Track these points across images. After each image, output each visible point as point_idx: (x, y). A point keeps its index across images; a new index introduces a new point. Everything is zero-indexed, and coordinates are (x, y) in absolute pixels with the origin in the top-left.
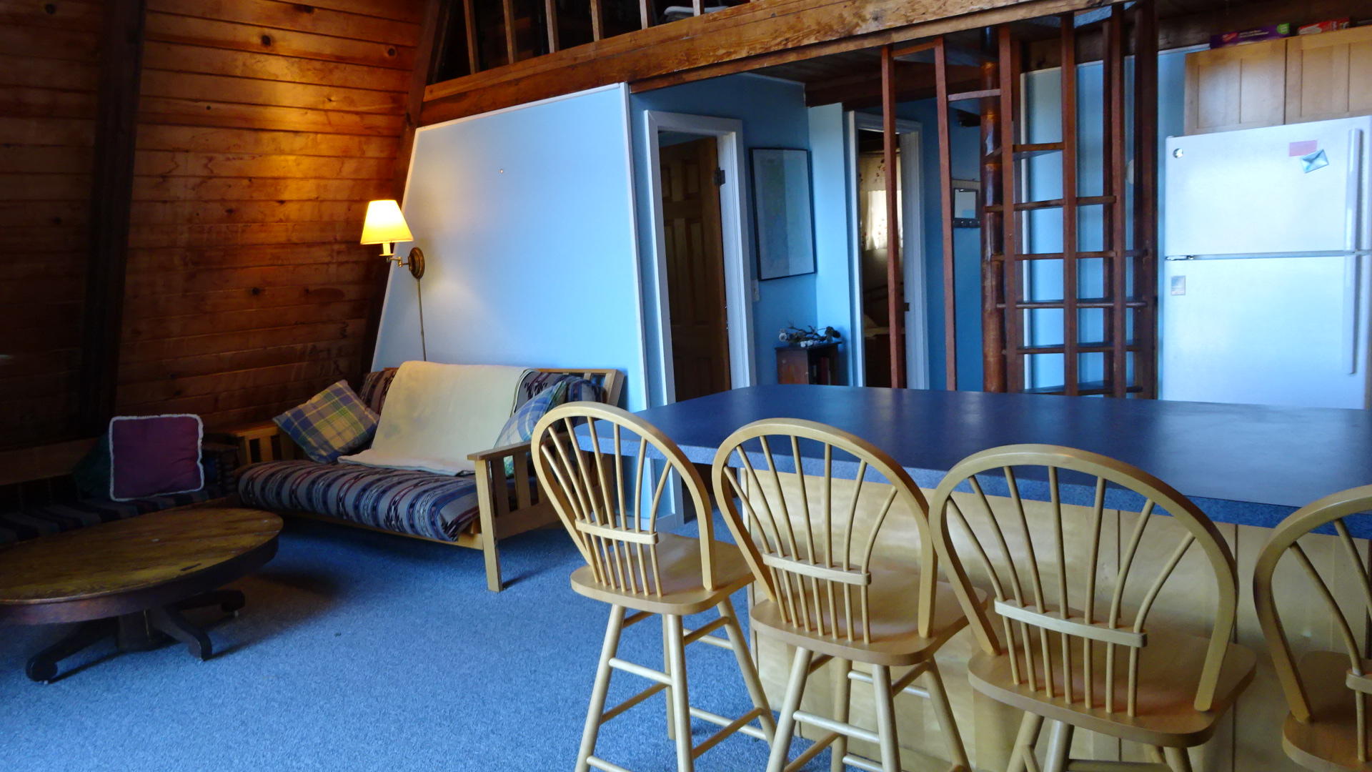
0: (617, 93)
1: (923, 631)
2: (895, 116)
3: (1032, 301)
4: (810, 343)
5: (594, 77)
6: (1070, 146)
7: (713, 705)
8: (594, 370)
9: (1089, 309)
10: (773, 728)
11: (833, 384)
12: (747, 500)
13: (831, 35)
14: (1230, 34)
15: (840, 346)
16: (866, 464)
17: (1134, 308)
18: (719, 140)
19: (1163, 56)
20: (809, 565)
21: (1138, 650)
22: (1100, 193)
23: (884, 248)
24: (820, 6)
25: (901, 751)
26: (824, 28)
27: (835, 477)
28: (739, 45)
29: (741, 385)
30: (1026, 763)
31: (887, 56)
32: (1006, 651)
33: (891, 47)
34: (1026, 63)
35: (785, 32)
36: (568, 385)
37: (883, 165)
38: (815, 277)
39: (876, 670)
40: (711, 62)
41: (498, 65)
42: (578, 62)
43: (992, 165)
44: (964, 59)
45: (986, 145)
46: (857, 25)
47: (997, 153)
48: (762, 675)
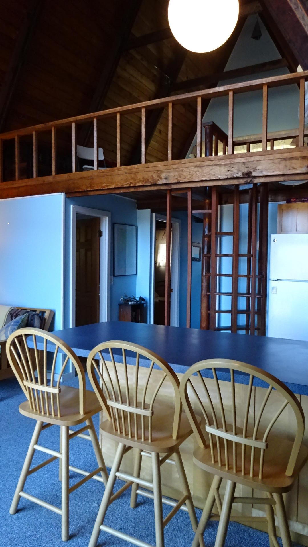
0: (60, 197)
1: (174, 437)
2: (171, 216)
3: (220, 292)
4: (133, 303)
5: (51, 189)
6: (236, 234)
7: (81, 463)
8: (41, 309)
9: (241, 297)
10: (107, 477)
11: (141, 322)
12: (102, 376)
13: (148, 183)
14: (294, 199)
15: (145, 305)
16: (154, 363)
17: (258, 298)
18: (101, 219)
19: (270, 204)
20: (127, 406)
21: (264, 450)
22: (246, 253)
23: (164, 266)
24: (145, 172)
25: (162, 487)
26: (145, 180)
27: (140, 366)
28: (112, 183)
29: (104, 321)
30: (215, 496)
31: (169, 193)
32: (209, 446)
33: (171, 190)
34: (220, 202)
35: (130, 180)
36: (29, 315)
37: (165, 234)
38: (136, 276)
39: (153, 454)
40: (100, 188)
41: (12, 180)
42: (45, 183)
43: (207, 238)
44: (197, 197)
45: (205, 231)
46: (159, 180)
47: (210, 234)
48: (104, 451)
